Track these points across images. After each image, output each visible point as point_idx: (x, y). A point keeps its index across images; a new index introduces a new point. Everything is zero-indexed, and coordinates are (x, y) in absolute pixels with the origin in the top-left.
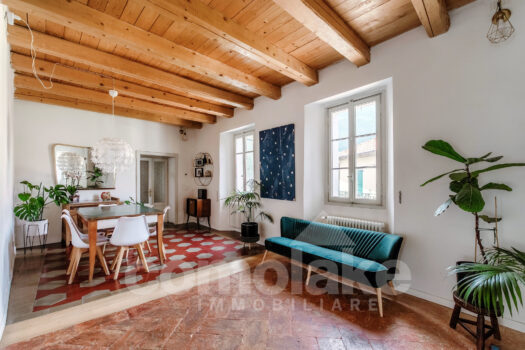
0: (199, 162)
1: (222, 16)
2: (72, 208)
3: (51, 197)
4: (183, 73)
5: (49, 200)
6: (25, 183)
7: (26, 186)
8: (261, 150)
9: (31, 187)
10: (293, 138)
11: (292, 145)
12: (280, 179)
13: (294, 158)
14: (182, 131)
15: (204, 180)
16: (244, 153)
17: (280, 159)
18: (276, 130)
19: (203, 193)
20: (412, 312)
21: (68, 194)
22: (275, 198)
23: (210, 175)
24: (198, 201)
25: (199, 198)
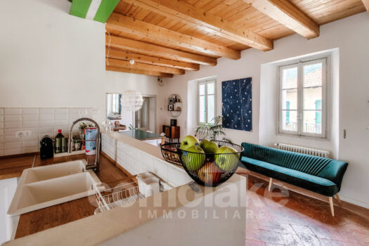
0: (171, 101)
1: (220, 19)
4: (177, 48)
8: (223, 95)
10: (250, 87)
11: (250, 92)
12: (239, 115)
13: (251, 102)
14: (159, 80)
15: (174, 113)
16: (206, 95)
17: (239, 102)
18: (236, 81)
19: (174, 122)
20: (356, 215)
22: (235, 128)
23: (179, 110)
24: (173, 127)
25: (172, 125)
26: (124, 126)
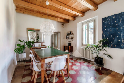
0: (68, 34)
2: (33, 49)
3: (27, 45)
5: (26, 46)
6: (19, 40)
7: (19, 41)
9: (21, 42)
12: (119, 38)
14: (62, 24)
15: (70, 40)
16: (88, 29)
19: (70, 44)
21: (32, 44)
23: (72, 38)
24: (69, 47)
25: (68, 46)
26: (45, 46)
